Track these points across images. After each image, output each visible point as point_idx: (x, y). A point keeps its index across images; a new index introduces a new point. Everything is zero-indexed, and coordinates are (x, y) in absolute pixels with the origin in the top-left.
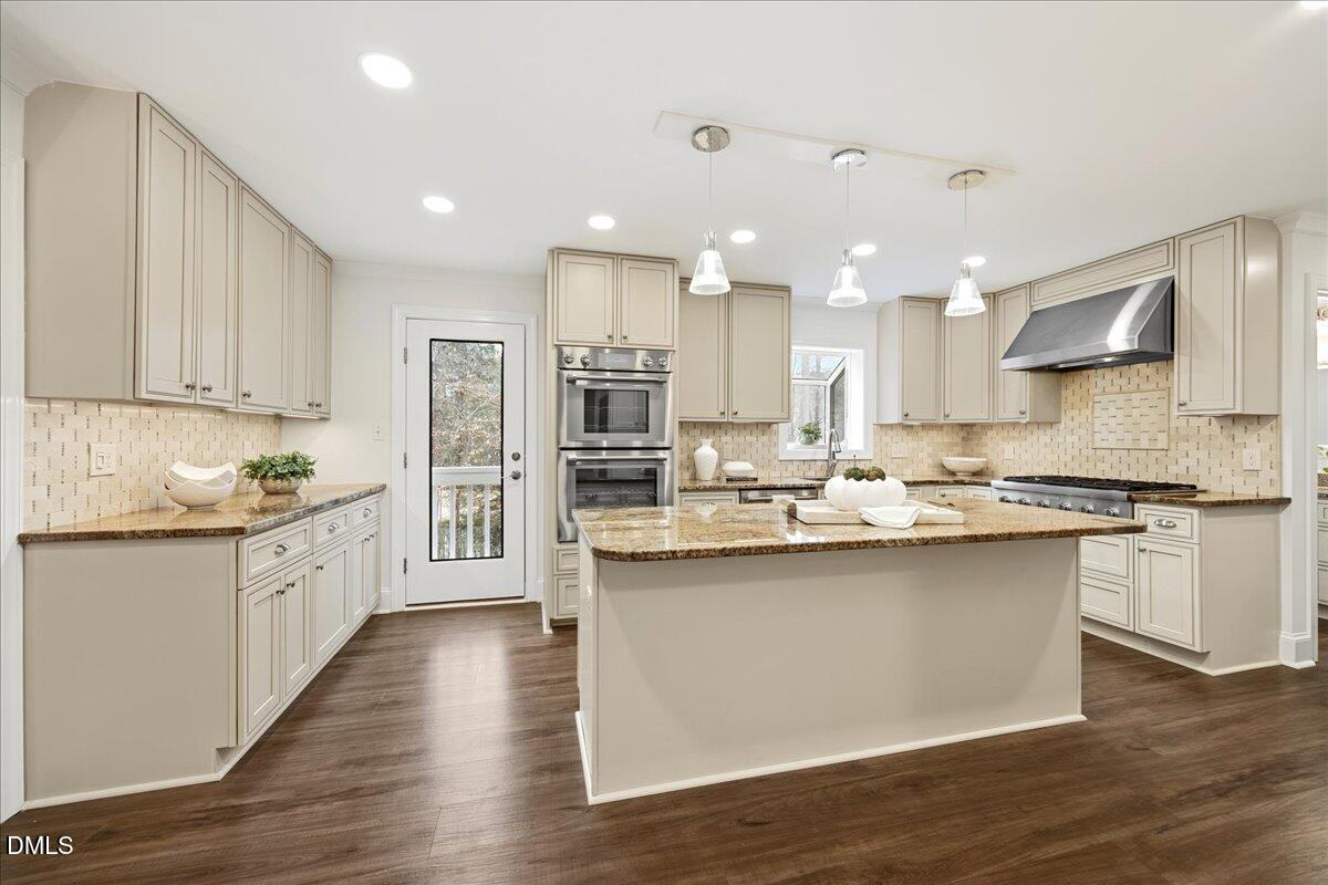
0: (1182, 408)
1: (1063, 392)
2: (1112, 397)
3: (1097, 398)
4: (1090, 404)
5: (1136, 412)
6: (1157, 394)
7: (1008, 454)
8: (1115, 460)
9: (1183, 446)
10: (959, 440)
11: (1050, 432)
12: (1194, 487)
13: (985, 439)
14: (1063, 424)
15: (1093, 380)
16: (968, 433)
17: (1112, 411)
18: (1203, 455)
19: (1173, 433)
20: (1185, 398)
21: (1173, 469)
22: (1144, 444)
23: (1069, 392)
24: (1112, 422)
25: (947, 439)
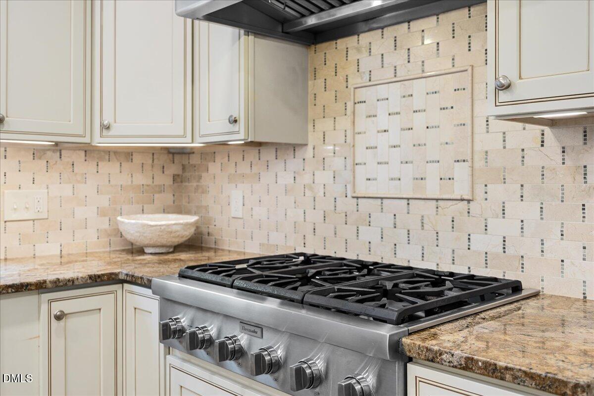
0: (504, 96)
1: (310, 83)
2: (382, 91)
3: (362, 94)
4: (350, 105)
5: (419, 121)
6: (451, 82)
7: (236, 209)
8: (386, 220)
9: (497, 191)
10: (168, 181)
11: (294, 163)
12: (516, 287)
13: (206, 180)
14: (309, 150)
15: (353, 56)
16: (184, 168)
17: (383, 121)
18: (529, 211)
19: (479, 163)
20: (508, 71)
21: (480, 243)
22: (433, 189)
23: (320, 82)
24: (383, 141)
25: (141, 179)
